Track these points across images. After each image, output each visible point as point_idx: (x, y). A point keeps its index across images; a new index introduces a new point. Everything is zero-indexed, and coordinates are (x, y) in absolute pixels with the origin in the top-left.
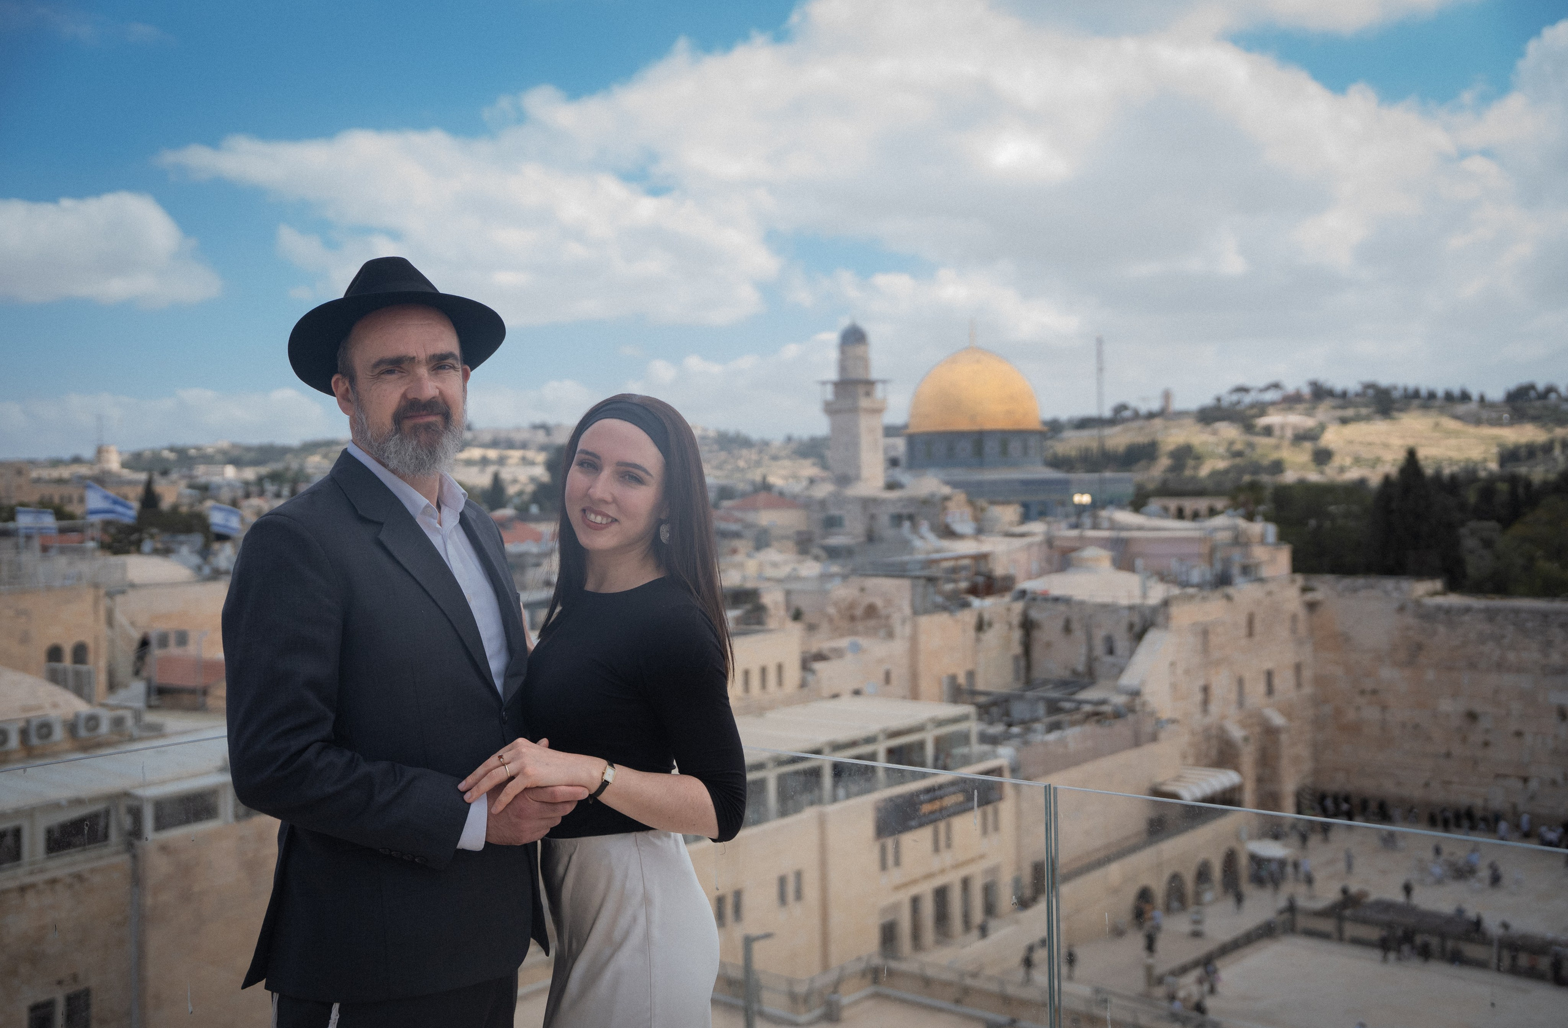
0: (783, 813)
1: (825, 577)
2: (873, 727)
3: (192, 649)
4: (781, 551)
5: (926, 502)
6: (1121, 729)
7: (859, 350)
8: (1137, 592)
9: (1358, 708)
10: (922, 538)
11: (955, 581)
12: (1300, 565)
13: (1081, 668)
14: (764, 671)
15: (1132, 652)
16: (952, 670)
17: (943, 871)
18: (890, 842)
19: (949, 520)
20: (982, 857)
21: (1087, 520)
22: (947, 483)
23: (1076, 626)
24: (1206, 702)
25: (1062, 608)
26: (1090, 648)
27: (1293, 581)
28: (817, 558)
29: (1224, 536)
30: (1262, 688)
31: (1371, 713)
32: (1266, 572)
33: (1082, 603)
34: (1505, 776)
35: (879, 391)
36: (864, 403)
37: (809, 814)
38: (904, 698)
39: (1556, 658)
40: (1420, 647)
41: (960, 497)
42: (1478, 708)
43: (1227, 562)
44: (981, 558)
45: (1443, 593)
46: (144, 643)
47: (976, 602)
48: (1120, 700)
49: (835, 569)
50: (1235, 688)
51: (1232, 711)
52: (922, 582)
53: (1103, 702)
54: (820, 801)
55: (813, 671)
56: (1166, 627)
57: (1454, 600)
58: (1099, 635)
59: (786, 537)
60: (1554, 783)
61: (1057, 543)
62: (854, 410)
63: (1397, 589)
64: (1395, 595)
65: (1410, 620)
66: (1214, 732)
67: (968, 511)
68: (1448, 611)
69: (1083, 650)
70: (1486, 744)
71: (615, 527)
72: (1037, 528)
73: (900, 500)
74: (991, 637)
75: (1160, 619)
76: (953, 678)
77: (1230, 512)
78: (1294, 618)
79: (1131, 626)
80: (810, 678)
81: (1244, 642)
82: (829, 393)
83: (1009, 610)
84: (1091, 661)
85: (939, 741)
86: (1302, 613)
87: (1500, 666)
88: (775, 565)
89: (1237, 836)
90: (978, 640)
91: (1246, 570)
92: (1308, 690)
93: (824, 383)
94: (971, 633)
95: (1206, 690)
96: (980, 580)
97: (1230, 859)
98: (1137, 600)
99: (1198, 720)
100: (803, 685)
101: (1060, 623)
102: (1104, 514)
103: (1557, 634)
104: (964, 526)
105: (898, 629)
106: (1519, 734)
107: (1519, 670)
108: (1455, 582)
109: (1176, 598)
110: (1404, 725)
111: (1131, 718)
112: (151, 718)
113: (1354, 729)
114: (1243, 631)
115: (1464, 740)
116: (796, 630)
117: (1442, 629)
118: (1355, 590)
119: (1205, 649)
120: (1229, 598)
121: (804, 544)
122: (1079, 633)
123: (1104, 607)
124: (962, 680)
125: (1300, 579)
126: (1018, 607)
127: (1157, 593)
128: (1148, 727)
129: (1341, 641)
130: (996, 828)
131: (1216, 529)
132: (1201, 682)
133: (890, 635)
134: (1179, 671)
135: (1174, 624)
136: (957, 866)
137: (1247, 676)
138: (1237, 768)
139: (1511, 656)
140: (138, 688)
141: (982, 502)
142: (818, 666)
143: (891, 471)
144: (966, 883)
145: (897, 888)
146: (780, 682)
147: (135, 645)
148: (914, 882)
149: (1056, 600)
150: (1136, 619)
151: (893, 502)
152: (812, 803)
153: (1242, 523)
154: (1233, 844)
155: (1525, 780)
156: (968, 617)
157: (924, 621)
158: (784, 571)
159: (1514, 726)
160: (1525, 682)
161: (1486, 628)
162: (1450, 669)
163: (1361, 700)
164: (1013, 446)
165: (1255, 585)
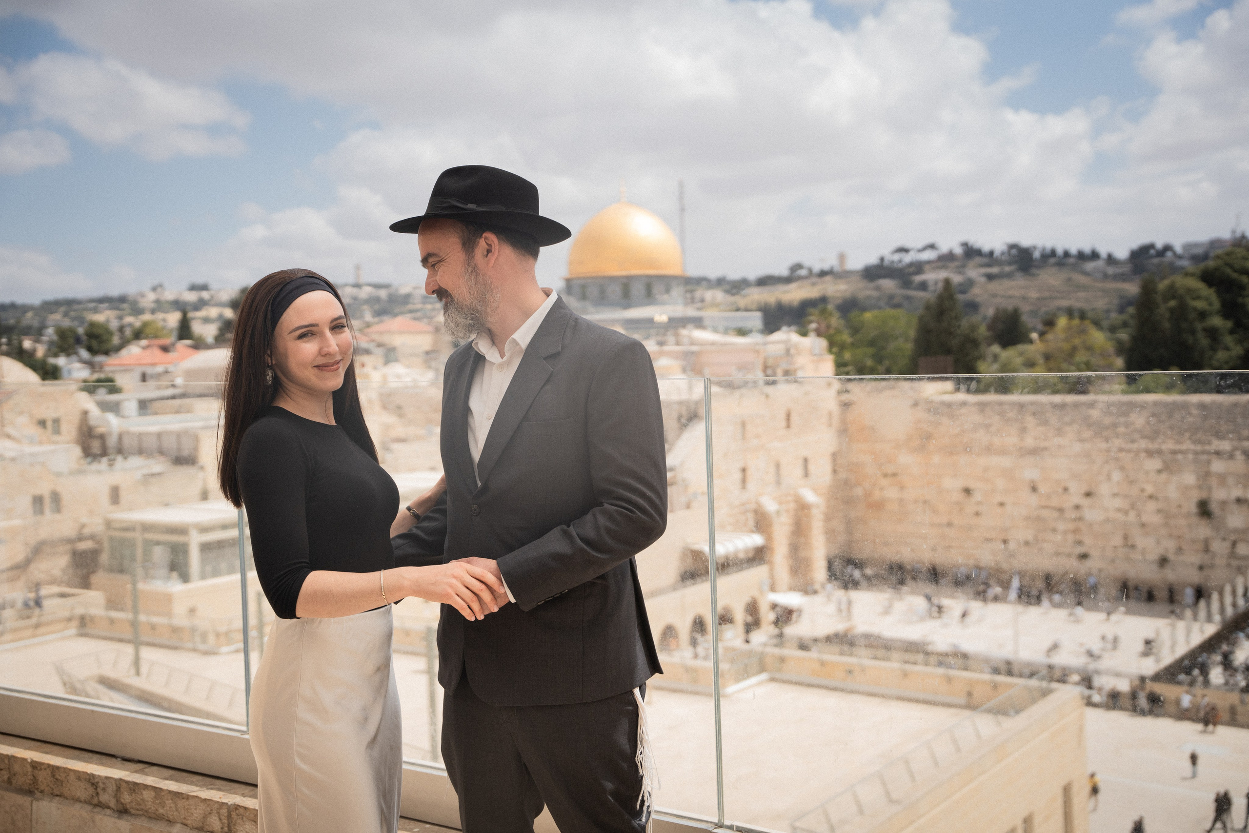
4: (408, 367)
8: (685, 389)
9: (882, 489)
21: (671, 339)
24: (744, 481)
29: (777, 348)
30: (799, 471)
31: (892, 493)
32: (800, 374)
34: (991, 540)
39: (1030, 441)
40: (929, 437)
42: (971, 484)
45: (952, 392)
50: (772, 470)
51: (770, 488)
56: (707, 418)
57: (961, 396)
59: (415, 355)
60: (1027, 543)
63: (912, 387)
64: (910, 393)
65: (921, 414)
66: (753, 506)
68: (949, 405)
70: (977, 514)
75: (703, 411)
77: (787, 329)
78: (830, 414)
79: (679, 418)
81: (781, 432)
86: (837, 410)
87: (989, 449)
88: (398, 376)
89: (760, 589)
91: (788, 374)
92: (843, 475)
95: (744, 470)
97: (753, 605)
98: (684, 397)
99: (737, 496)
102: (684, 332)
103: (1030, 421)
106: (1002, 504)
107: (1003, 452)
110: (916, 501)
113: (879, 506)
114: (783, 423)
115: (962, 510)
117: (945, 420)
118: (880, 389)
119: (744, 437)
120: (767, 396)
125: (837, 385)
127: (700, 389)
128: (683, 498)
129: (869, 433)
132: (740, 465)
135: (714, 417)
137: (784, 461)
138: (769, 535)
139: (996, 441)
142: (396, 446)
150: (684, 412)
153: (795, 338)
154: (755, 593)
155: (1006, 542)
159: (999, 498)
160: (1006, 462)
161: (977, 418)
162: (951, 453)
163: (884, 482)
164: (657, 288)
165: (794, 386)
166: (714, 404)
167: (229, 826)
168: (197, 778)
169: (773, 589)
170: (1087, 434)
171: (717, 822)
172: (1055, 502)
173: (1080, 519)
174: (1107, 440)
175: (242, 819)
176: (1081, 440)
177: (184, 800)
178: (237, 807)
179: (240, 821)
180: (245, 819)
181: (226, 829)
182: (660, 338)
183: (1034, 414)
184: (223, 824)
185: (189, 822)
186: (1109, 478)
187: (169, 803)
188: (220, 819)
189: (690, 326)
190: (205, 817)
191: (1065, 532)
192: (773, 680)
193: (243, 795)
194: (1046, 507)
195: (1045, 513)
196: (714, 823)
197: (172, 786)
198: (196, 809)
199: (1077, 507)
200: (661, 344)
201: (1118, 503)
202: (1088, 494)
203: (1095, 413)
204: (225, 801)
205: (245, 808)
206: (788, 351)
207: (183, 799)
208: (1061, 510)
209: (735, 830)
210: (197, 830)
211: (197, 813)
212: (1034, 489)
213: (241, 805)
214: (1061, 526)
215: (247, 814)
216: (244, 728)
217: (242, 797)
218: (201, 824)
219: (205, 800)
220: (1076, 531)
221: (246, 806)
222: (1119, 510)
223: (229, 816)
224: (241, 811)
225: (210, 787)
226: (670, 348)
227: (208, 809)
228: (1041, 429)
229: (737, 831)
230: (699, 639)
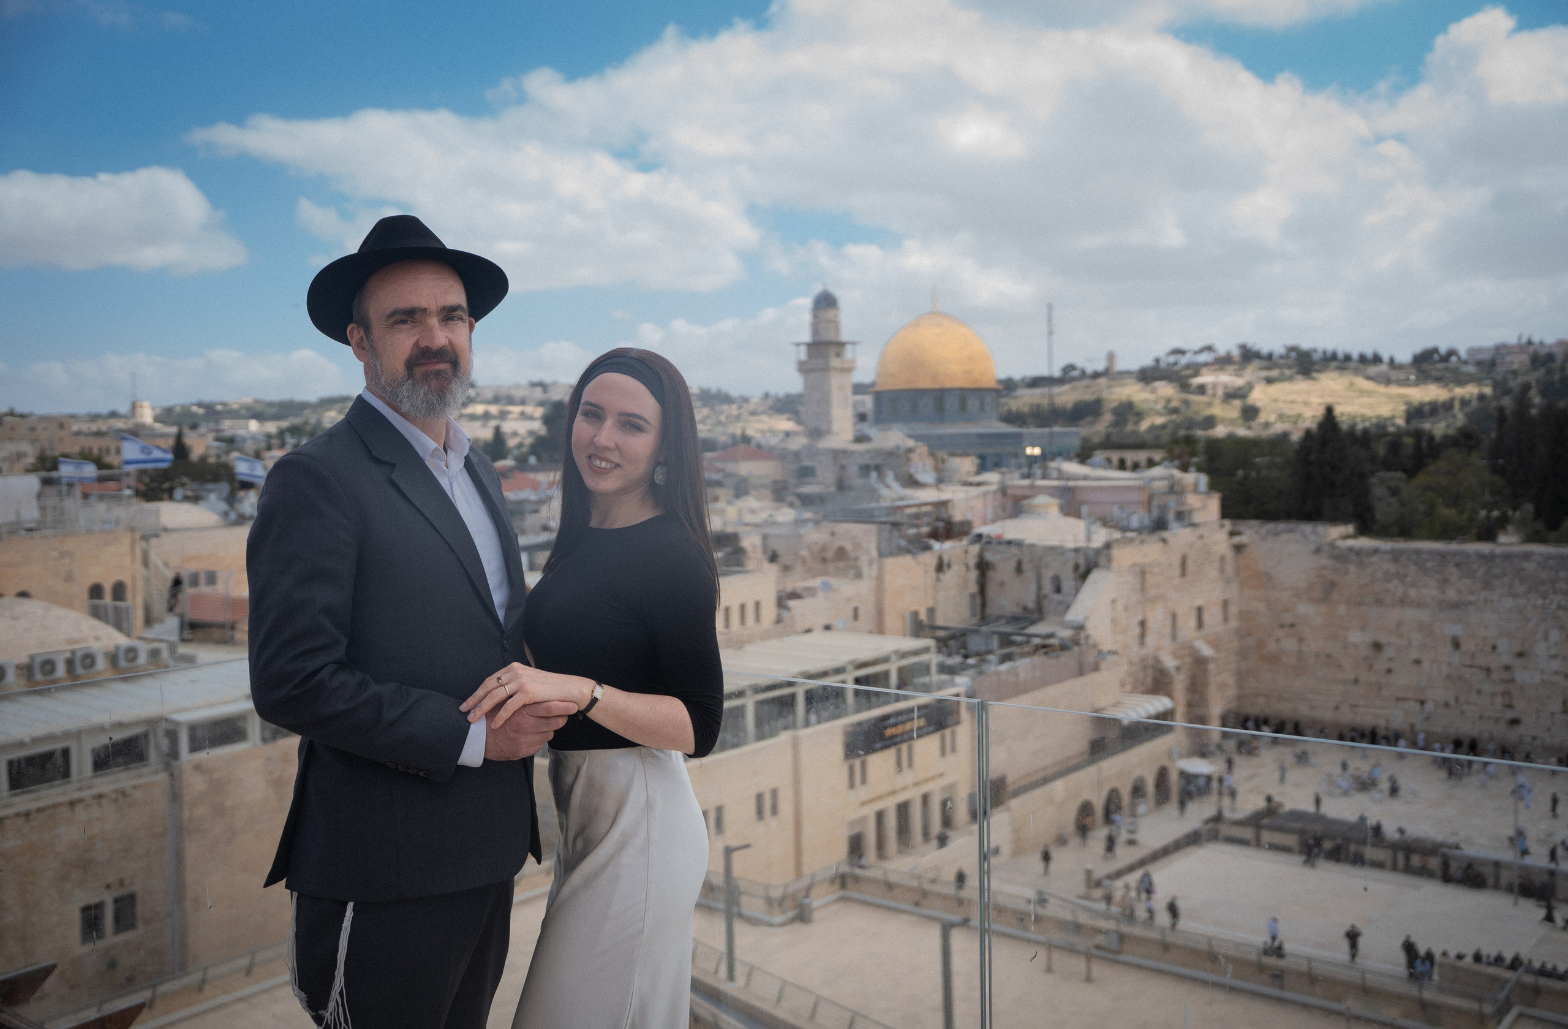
0: (760, 737)
1: (799, 522)
2: (842, 659)
3: (220, 588)
4: (758, 499)
5: (892, 454)
6: (1067, 659)
7: (830, 314)
8: (1082, 536)
9: (1278, 640)
10: (888, 487)
11: (917, 526)
12: (1226, 512)
13: (1031, 605)
14: (743, 607)
15: (1077, 590)
16: (913, 608)
17: (905, 788)
18: (857, 763)
19: (912, 470)
20: (941, 775)
21: (1037, 470)
22: (911, 436)
23: (1026, 566)
24: (1142, 636)
25: (1014, 550)
26: (1040, 587)
27: (1222, 526)
28: (791, 505)
29: (1160, 485)
30: (1193, 622)
31: (1289, 644)
32: (1197, 518)
33: (1033, 546)
34: (1405, 699)
35: (849, 352)
36: (835, 362)
37: (785, 737)
38: (871, 632)
39: (1451, 594)
40: (1333, 585)
41: (923, 449)
42: (1383, 639)
43: (1163, 509)
44: (943, 504)
45: (1354, 537)
46: (177, 582)
47: (936, 545)
48: (1066, 633)
49: (808, 515)
50: (1169, 622)
51: (1166, 642)
52: (888, 527)
53: (1051, 636)
54: (793, 726)
55: (787, 608)
56: (1108, 567)
57: (1365, 542)
58: (1048, 575)
59: (764, 486)
60: (1447, 705)
61: (1009, 492)
62: (826, 369)
63: (1314, 533)
64: (1312, 538)
65: (1325, 561)
66: (1150, 662)
67: (929, 463)
68: (1359, 552)
69: (1033, 588)
70: (1389, 671)
71: (617, 472)
72: (993, 477)
73: (868, 451)
74: (949, 577)
75: (1102, 560)
76: (915, 614)
77: (1166, 463)
78: (1222, 559)
79: (1077, 567)
80: (785, 614)
81: (1177, 581)
82: (803, 353)
83: (966, 552)
84: (1040, 599)
85: (901, 671)
86: (1229, 554)
87: (1403, 602)
88: (753, 511)
89: (1170, 755)
90: (938, 579)
91: (1180, 516)
92: (1234, 624)
93: (798, 344)
94: (932, 573)
95: (1143, 624)
96: (941, 524)
97: (1162, 775)
98: (1082, 544)
99: (1136, 652)
100: (779, 620)
101: (1013, 564)
102: (1053, 464)
103: (1453, 572)
104: (926, 476)
105: (865, 570)
106: (1418, 662)
107: (1420, 605)
108: (1366, 527)
109: (1117, 540)
110: (1318, 655)
111: (1076, 649)
112: (184, 650)
113: (1274, 659)
114: (1178, 571)
115: (1371, 667)
116: (772, 570)
117: (1352, 569)
118: (1277, 534)
119: (1143, 587)
120: (1164, 541)
121: (779, 493)
122: (1029, 574)
123: (1053, 549)
124: (923, 616)
125: (1228, 524)
126: (975, 549)
127: (1101, 536)
128: (1091, 658)
129: (1264, 580)
130: (953, 750)
131: (1154, 479)
132: (1140, 618)
133: (859, 575)
134: (1120, 607)
135: (1115, 565)
136: (917, 784)
137: (1180, 611)
138: (1169, 695)
139: (1413, 592)
140: (172, 623)
141: (943, 454)
142: (792, 603)
143: (859, 426)
144: (925, 798)
145: (864, 804)
146: (758, 619)
147: (169, 584)
148: (879, 798)
149: (1009, 543)
150: (1081, 561)
151: (862, 454)
152: (786, 728)
153: (1177, 473)
154: (1165, 762)
155: (1422, 703)
156: (929, 559)
157: (890, 563)
158: (763, 516)
159: (1414, 655)
160: (1424, 616)
161: (1392, 567)
162: (1359, 604)
163: (1280, 633)
164: (971, 402)
165: (1189, 530)
166: (1116, 552)
169: (1179, 755)
170: (1521, 589)
172: (1481, 661)
173: (1512, 680)
174: (1544, 596)
176: (1515, 596)
183: (1458, 565)
186: (1546, 637)
191: (1493, 695)
194: (1471, 666)
195: (1467, 673)
199: (1507, 668)
201: (1556, 665)
202: (1520, 655)
203: (1530, 566)
206: (1172, 489)
208: (1488, 670)
212: (1456, 644)
214: (1487, 688)
220: (1507, 694)
222: (1556, 673)
226: (1041, 482)
228: (1467, 581)
230: (1116, 817)
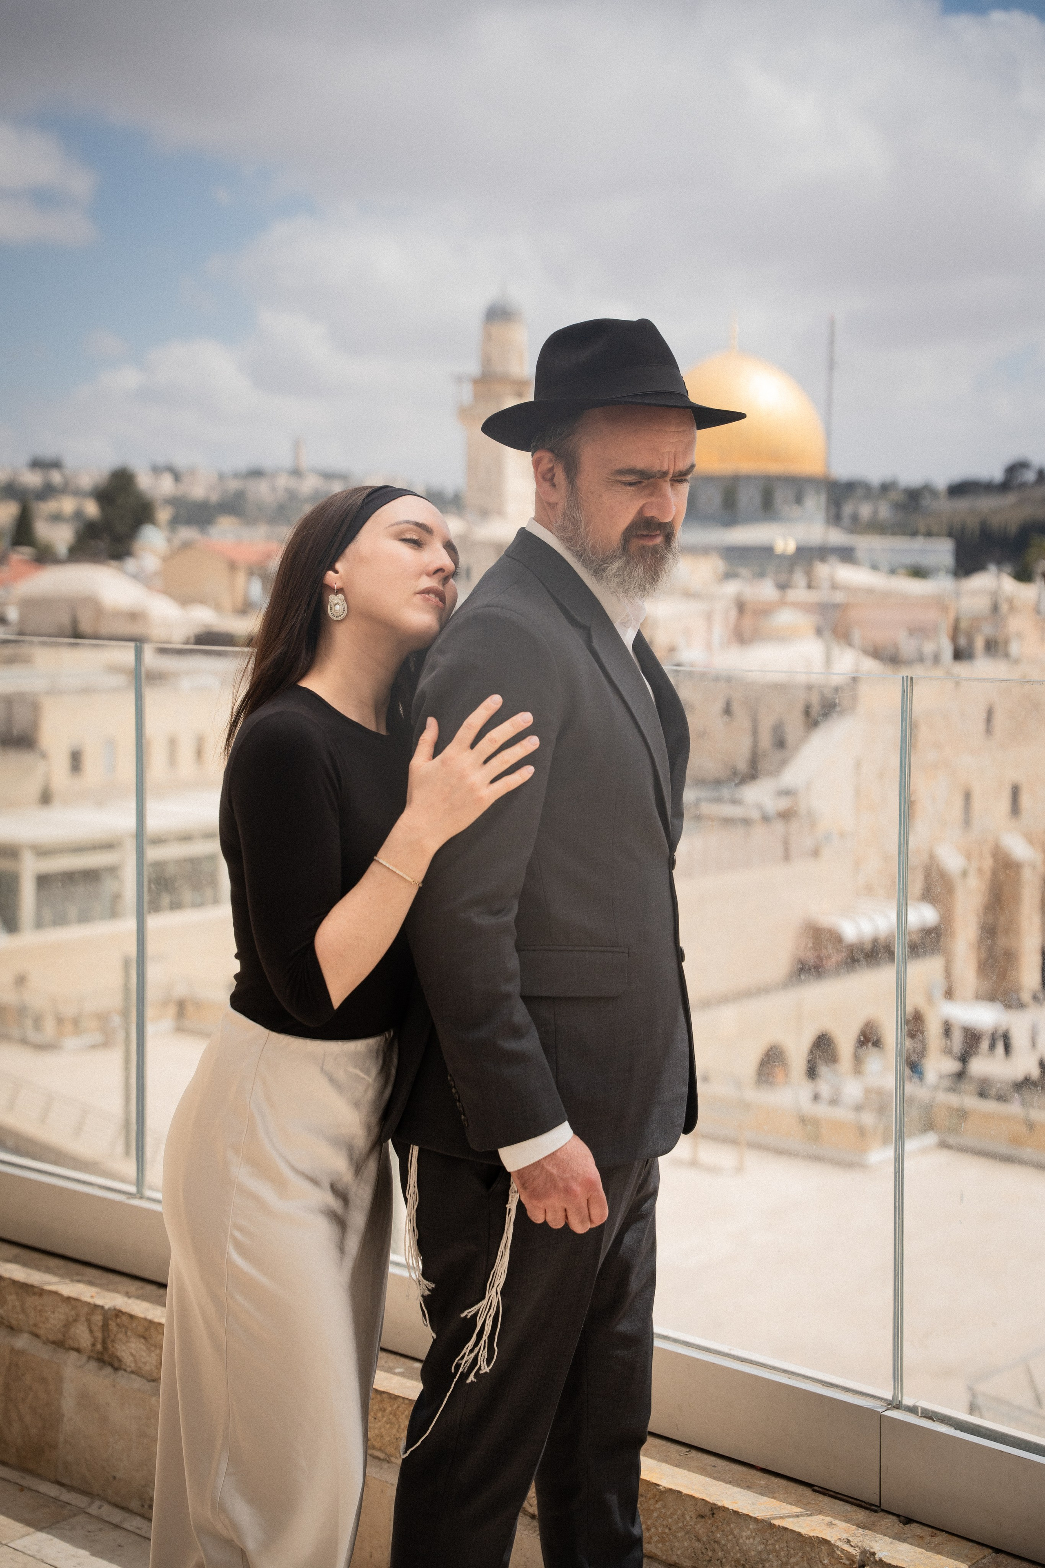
6: (766, 837)
7: (507, 332)
8: (818, 664)
13: (741, 761)
15: (803, 742)
21: (799, 578)
23: (736, 707)
25: (721, 684)
26: (756, 740)
30: (1004, 804)
32: (1014, 648)
43: (973, 635)
48: (773, 805)
50: (958, 801)
51: (952, 833)
53: (756, 804)
56: (851, 712)
58: (767, 721)
61: (749, 606)
66: (919, 861)
69: (747, 738)
72: (732, 588)
75: (846, 701)
79: (808, 709)
81: (977, 740)
82: (467, 393)
91: (993, 643)
97: (914, 1022)
101: (719, 705)
102: (823, 570)
111: (779, 827)
114: (981, 726)
122: (742, 718)
123: (777, 685)
127: (845, 665)
128: (808, 839)
134: (868, 772)
135: (865, 710)
137: (980, 787)
138: (946, 903)
149: (717, 677)
150: (815, 700)
153: (1008, 585)
154: (921, 1005)
164: (780, 496)
165: (1003, 665)
166: (864, 690)
167: (104, 1342)
168: (53, 1262)
169: (949, 994)
171: (891, 1399)
175: (126, 1333)
177: (36, 1297)
178: (118, 1313)
179: (121, 1336)
180: (129, 1333)
181: (99, 1347)
182: (783, 578)
184: (95, 1338)
185: (41, 1332)
187: (11, 1299)
188: (91, 1331)
189: (833, 560)
190: (67, 1325)
192: (944, 1145)
193: (128, 1295)
196: (886, 1400)
197: (17, 1272)
198: (53, 1312)
200: (783, 587)
204: (99, 1302)
205: (131, 1317)
206: (995, 608)
207: (34, 1294)
209: (920, 1415)
210: (53, 1346)
211: (55, 1318)
213: (125, 1309)
215: (134, 1325)
216: (132, 1189)
217: (126, 1299)
218: (60, 1337)
219: (69, 1299)
221: (133, 1313)
223: (105, 1327)
224: (125, 1320)
225: (76, 1278)
226: (799, 593)
227: (73, 1313)
229: (924, 1417)
230: (823, 1070)
